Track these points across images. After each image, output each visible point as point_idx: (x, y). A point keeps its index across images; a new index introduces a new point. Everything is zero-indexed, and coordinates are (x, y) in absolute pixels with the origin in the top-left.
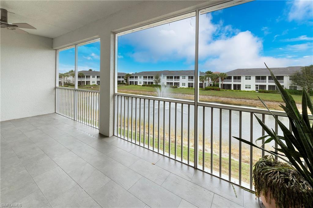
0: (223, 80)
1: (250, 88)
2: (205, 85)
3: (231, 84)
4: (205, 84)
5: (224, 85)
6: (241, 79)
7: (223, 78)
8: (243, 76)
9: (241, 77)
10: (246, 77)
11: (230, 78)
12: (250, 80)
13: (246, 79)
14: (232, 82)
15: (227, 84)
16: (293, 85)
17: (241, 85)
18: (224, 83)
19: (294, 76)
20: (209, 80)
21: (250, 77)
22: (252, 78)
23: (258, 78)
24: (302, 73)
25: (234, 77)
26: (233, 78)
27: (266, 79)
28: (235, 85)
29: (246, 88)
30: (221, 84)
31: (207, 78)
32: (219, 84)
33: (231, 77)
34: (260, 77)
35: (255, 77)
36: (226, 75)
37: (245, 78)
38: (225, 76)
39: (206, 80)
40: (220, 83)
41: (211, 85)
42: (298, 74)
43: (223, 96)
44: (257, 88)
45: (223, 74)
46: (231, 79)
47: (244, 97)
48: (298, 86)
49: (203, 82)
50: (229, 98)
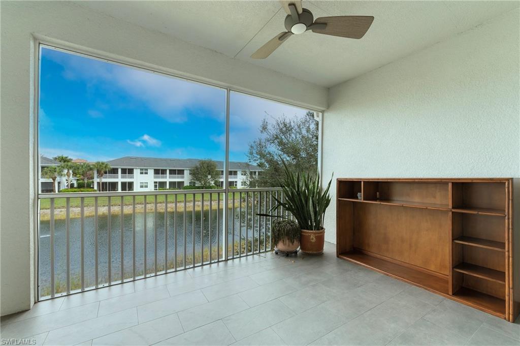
0: (102, 176)
1: (146, 187)
2: (59, 187)
3: (117, 182)
4: (59, 183)
5: (104, 184)
6: (133, 173)
7: (102, 172)
8: (136, 168)
9: (134, 170)
10: (141, 169)
11: (114, 171)
12: (146, 175)
13: (142, 173)
14: (120, 179)
15: (109, 183)
16: (193, 181)
17: (133, 182)
18: (104, 180)
19: (193, 170)
20: (68, 175)
21: (147, 170)
22: (149, 171)
23: (157, 172)
24: (199, 167)
25: (122, 169)
26: (120, 171)
27: (166, 174)
28: (123, 184)
29: (142, 187)
30: (98, 183)
31: (66, 171)
32: (93, 182)
33: (117, 169)
34: (159, 170)
35: (153, 170)
36: (108, 166)
37: (139, 171)
38: (105, 167)
39: (62, 175)
40: (96, 180)
41: (72, 186)
42: (197, 168)
43: (105, 204)
44: (156, 186)
45: (103, 163)
46: (118, 173)
47: (139, 202)
48: (197, 182)
49: (54, 180)
50: (115, 206)
